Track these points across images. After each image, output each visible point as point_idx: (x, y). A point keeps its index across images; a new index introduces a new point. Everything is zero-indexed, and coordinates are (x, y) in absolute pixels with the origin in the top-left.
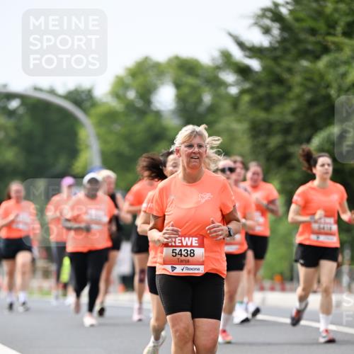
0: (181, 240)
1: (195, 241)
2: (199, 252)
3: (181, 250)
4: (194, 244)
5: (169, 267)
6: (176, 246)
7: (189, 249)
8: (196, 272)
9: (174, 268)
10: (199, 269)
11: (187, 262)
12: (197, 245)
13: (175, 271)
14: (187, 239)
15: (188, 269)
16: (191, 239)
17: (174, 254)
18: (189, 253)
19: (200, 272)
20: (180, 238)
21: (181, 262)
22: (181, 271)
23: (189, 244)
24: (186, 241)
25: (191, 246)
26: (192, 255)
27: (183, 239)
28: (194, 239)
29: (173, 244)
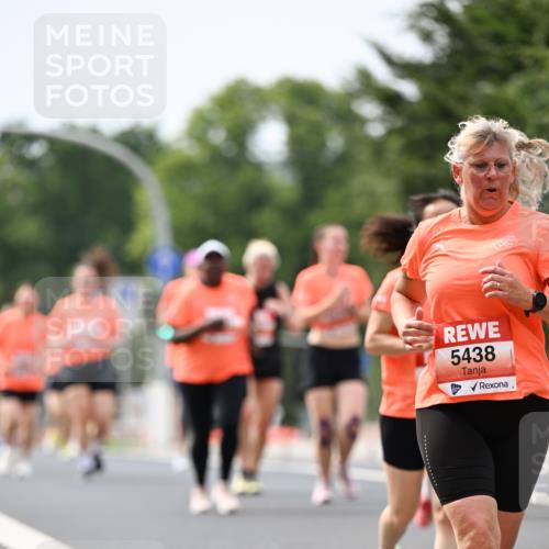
0: (466, 330)
1: (492, 328)
2: (504, 349)
3: (467, 350)
4: (491, 335)
5: (447, 387)
6: (457, 344)
7: (483, 346)
8: (502, 389)
9: (456, 388)
10: (506, 385)
11: (482, 373)
12: (498, 335)
13: (459, 394)
14: (477, 325)
15: (486, 386)
16: (484, 324)
17: (456, 360)
18: (484, 353)
19: (509, 389)
20: (464, 326)
21: (469, 374)
22: (471, 392)
23: (482, 336)
24: (477, 330)
25: (487, 339)
26: (490, 356)
27: (469, 326)
28: (491, 324)
29: (453, 340)
